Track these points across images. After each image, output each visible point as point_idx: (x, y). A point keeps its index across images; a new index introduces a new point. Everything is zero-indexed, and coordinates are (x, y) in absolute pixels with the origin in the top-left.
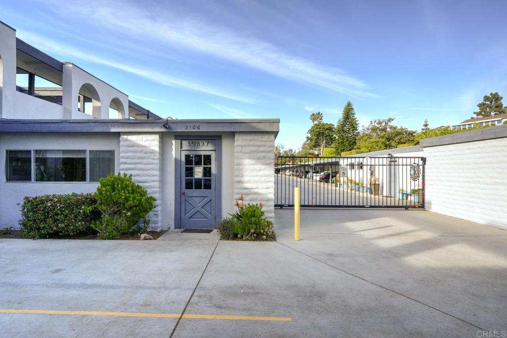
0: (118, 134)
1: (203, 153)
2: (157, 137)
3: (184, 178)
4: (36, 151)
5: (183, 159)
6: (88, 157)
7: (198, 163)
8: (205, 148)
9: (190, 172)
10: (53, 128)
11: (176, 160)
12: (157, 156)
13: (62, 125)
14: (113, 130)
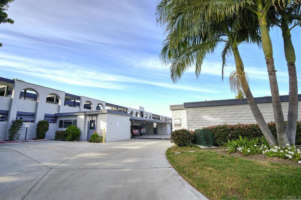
0: (77, 115)
1: (93, 120)
2: (84, 116)
3: (89, 126)
4: (64, 120)
5: (90, 121)
6: (72, 121)
7: (92, 122)
8: (94, 118)
9: (91, 125)
10: (66, 115)
11: (88, 121)
12: (83, 121)
13: (67, 114)
14: (76, 114)
